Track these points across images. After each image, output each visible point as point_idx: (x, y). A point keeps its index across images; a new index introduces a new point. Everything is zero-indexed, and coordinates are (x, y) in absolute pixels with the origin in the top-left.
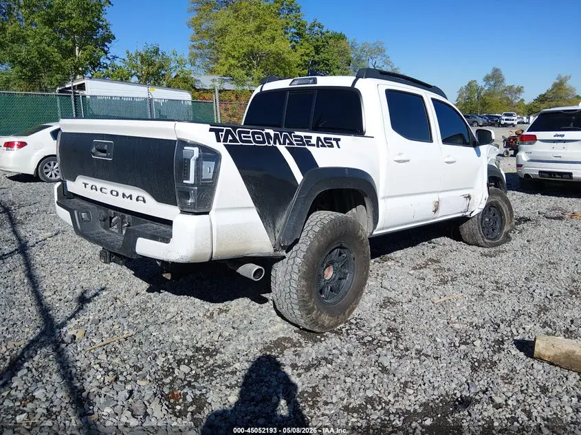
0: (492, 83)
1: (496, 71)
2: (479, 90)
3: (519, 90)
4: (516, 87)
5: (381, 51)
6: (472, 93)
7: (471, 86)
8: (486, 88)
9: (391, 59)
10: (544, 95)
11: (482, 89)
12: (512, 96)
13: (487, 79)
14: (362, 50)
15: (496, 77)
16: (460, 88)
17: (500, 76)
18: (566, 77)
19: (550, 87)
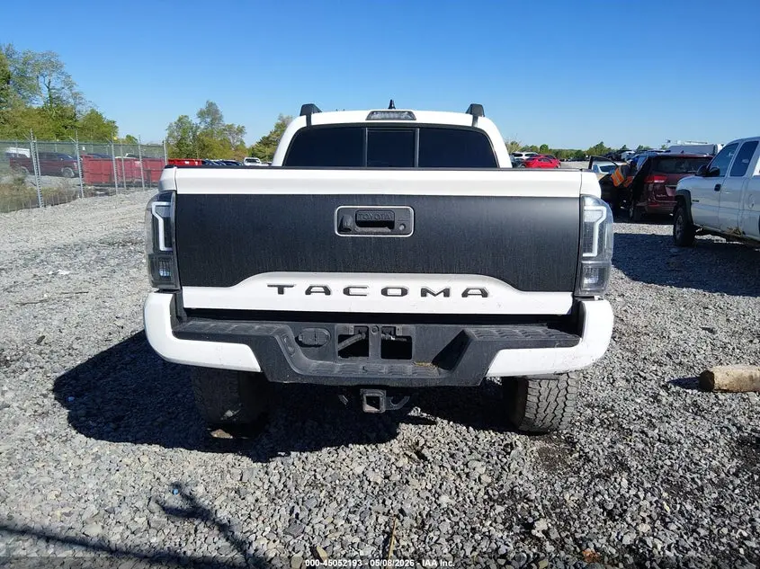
0: (209, 120)
1: (211, 105)
2: (194, 129)
3: (241, 131)
4: (236, 126)
5: (55, 67)
6: (185, 131)
7: (182, 122)
8: (202, 127)
9: (73, 79)
10: (268, 138)
11: (198, 128)
12: (233, 138)
13: (201, 114)
14: (25, 63)
15: (211, 112)
16: (168, 125)
17: (217, 111)
18: (288, 118)
19: (273, 129)
